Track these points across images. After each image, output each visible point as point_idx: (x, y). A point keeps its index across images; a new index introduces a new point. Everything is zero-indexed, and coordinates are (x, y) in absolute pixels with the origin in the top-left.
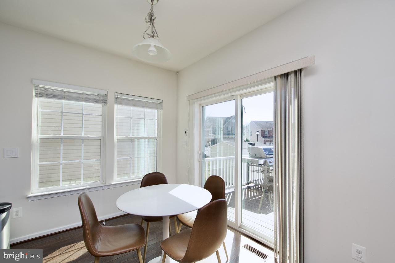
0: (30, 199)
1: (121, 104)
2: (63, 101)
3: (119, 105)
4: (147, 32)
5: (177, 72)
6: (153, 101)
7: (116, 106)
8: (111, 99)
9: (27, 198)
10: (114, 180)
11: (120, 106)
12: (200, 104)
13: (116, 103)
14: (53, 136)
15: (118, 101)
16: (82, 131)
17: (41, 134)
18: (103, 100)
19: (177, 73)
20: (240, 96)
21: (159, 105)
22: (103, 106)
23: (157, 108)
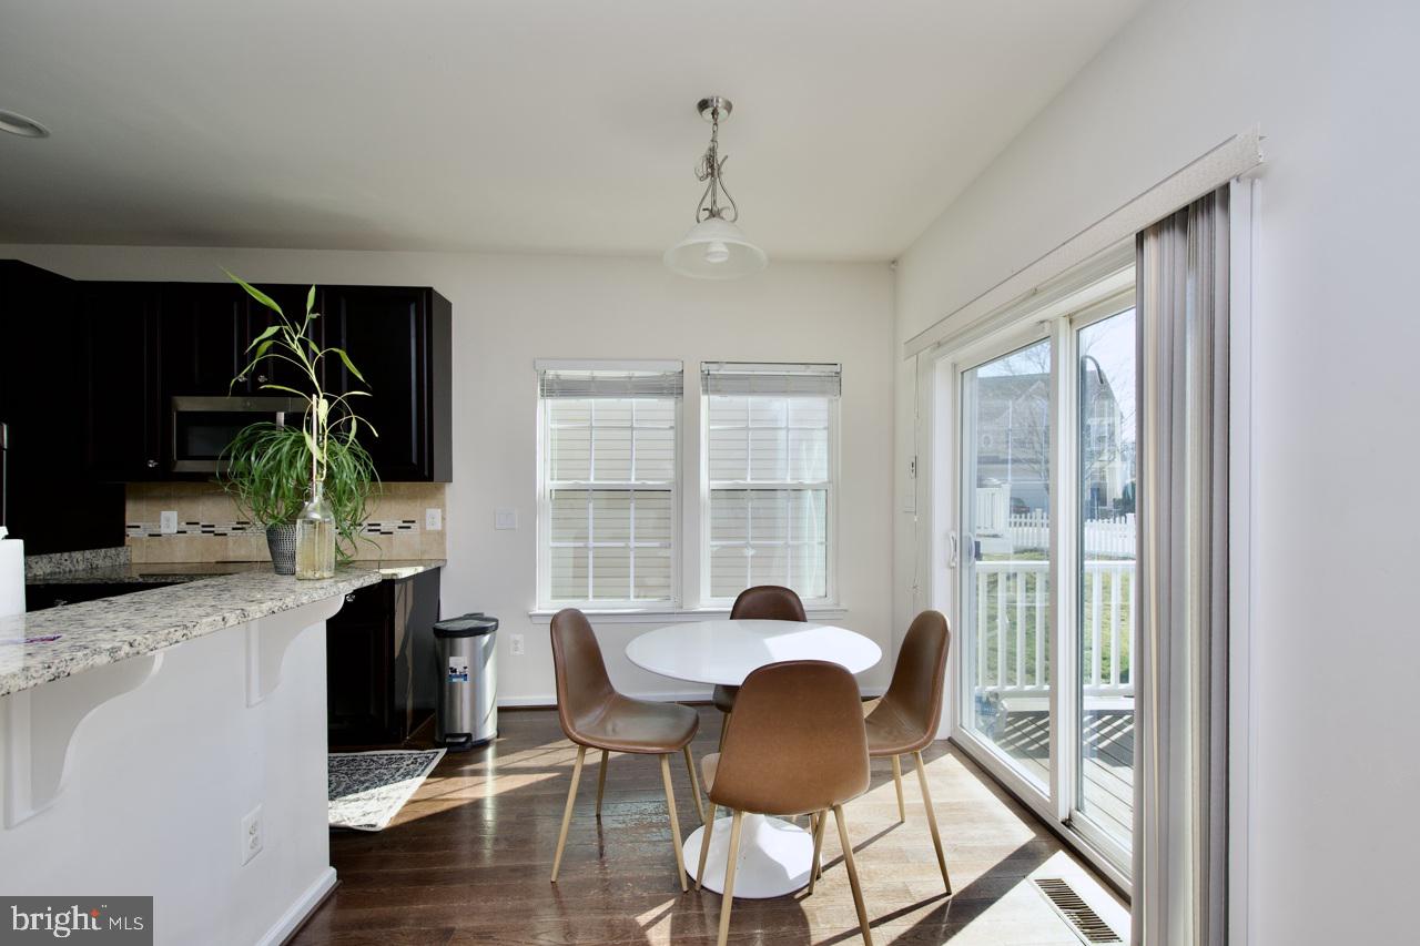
0: (536, 620)
1: (717, 391)
2: (592, 402)
3: (711, 397)
4: (704, 206)
5: (893, 262)
6: (809, 371)
7: (704, 399)
8: (692, 381)
9: (531, 616)
10: (702, 602)
11: (716, 398)
12: (955, 366)
13: (706, 391)
14: (576, 484)
15: (711, 383)
16: (630, 469)
17: (558, 479)
18: (672, 387)
19: (893, 266)
20: (1071, 322)
21: (829, 380)
22: (676, 403)
23: (822, 393)
